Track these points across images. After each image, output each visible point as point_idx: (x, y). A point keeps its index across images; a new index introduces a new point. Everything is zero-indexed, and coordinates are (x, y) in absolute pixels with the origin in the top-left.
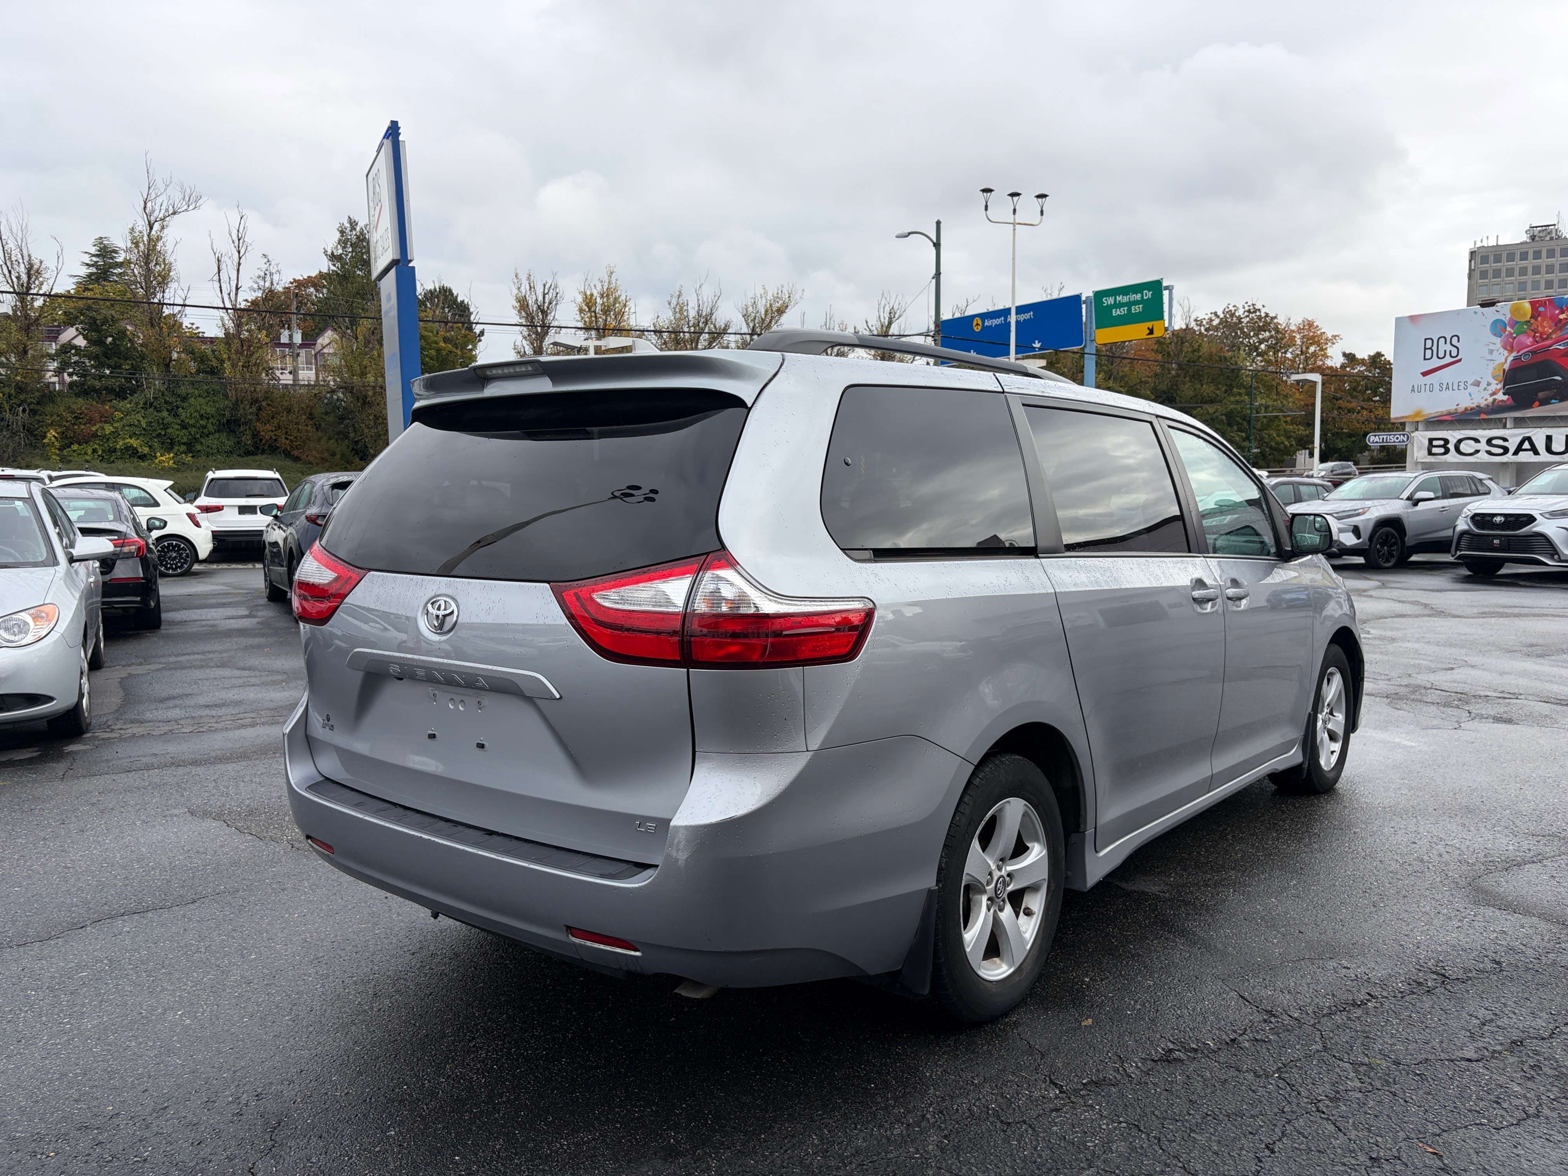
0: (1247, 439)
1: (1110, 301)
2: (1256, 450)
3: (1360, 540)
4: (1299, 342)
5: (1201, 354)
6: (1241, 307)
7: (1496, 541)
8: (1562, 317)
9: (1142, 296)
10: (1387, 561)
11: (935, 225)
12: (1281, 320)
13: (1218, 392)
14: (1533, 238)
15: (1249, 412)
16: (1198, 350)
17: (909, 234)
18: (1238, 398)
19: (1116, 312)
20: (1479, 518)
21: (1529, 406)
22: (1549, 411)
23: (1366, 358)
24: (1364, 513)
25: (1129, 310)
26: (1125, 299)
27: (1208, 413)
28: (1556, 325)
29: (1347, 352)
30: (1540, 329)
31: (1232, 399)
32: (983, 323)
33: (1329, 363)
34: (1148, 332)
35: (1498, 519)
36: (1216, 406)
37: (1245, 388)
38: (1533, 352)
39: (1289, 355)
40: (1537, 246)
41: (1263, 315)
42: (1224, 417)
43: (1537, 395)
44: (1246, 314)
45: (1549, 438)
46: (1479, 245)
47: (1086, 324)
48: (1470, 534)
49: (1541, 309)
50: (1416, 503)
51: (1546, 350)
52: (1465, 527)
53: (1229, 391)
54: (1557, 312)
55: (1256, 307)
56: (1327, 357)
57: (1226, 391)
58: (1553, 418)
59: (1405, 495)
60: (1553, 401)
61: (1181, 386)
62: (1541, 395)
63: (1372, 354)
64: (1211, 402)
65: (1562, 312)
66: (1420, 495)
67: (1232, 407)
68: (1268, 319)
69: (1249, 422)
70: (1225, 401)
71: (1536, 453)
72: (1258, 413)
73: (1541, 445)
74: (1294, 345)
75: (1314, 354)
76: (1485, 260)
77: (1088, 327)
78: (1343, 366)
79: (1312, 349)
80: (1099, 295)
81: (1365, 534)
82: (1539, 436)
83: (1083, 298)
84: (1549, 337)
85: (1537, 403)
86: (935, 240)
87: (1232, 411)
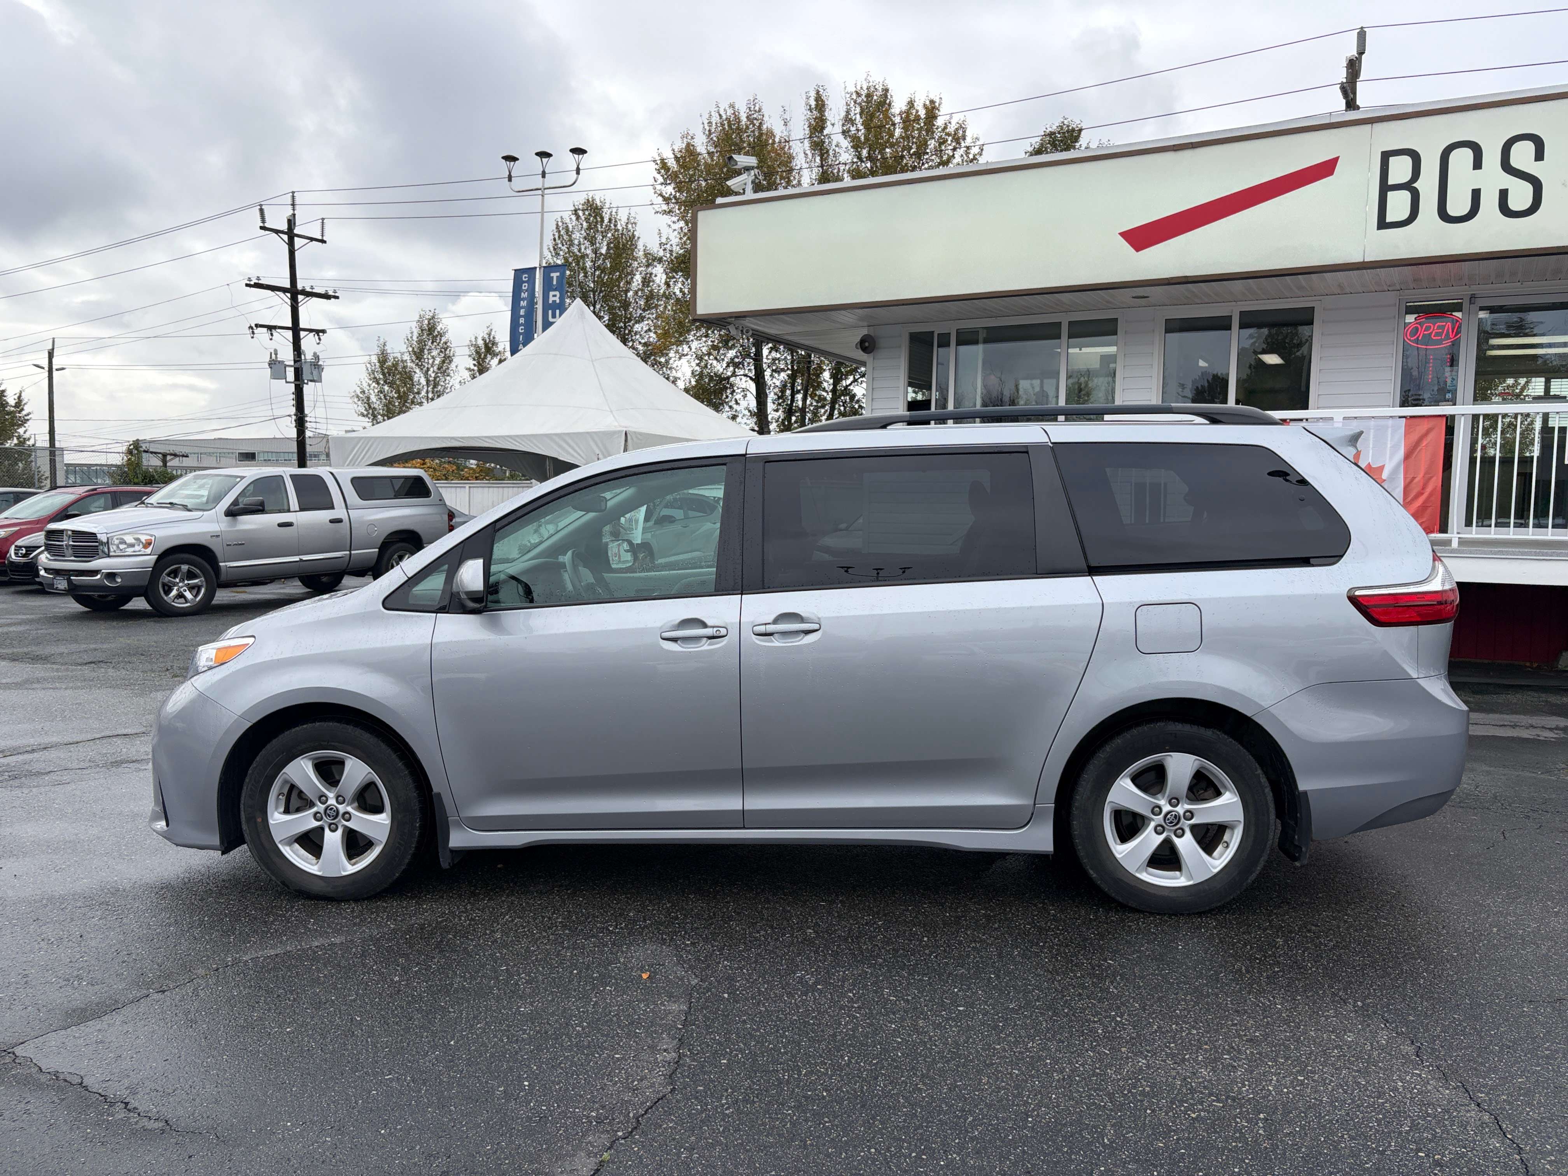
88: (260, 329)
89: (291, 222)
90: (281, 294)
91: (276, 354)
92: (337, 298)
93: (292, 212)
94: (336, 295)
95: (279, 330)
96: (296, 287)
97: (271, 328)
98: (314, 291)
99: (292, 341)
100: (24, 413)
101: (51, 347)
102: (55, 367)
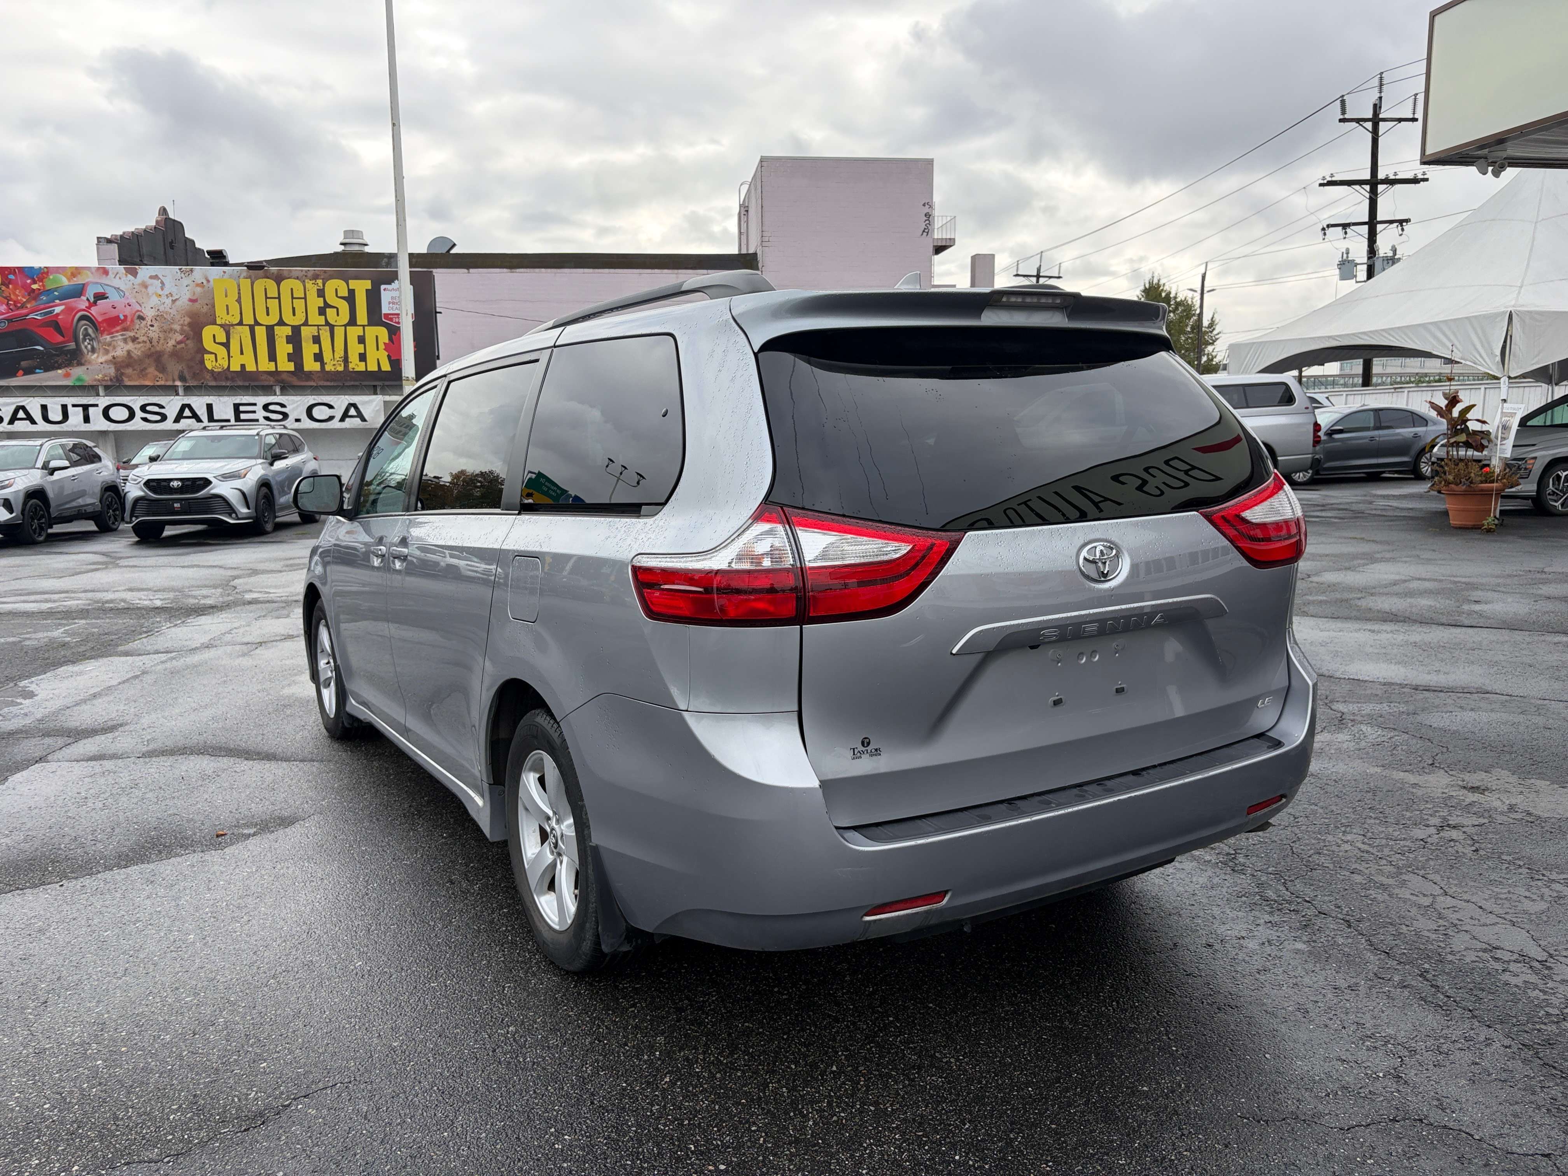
3: (14, 515)
7: (177, 505)
8: (35, 287)
10: (40, 535)
20: (154, 484)
21: (13, 374)
22: (36, 380)
24: (11, 486)
28: (29, 295)
30: (12, 297)
35: (175, 484)
38: (10, 320)
43: (19, 364)
45: (44, 408)
48: (147, 500)
49: (11, 277)
50: (52, 471)
51: (22, 318)
52: (141, 494)
54: (29, 281)
58: (40, 388)
59: (39, 464)
60: (38, 371)
62: (24, 364)
65: (34, 282)
66: (53, 464)
71: (33, 422)
73: (37, 415)
81: (18, 506)
82: (33, 405)
84: (23, 306)
85: (21, 372)
88: (1331, 229)
89: (1377, 108)
90: (1357, 187)
91: (1347, 253)
92: (1427, 180)
93: (1378, 95)
94: (1426, 177)
95: (1352, 227)
96: (1377, 176)
97: (1345, 226)
98: (1397, 177)
99: (1367, 236)
100: (1215, 332)
101: (1203, 271)
102: (1206, 289)
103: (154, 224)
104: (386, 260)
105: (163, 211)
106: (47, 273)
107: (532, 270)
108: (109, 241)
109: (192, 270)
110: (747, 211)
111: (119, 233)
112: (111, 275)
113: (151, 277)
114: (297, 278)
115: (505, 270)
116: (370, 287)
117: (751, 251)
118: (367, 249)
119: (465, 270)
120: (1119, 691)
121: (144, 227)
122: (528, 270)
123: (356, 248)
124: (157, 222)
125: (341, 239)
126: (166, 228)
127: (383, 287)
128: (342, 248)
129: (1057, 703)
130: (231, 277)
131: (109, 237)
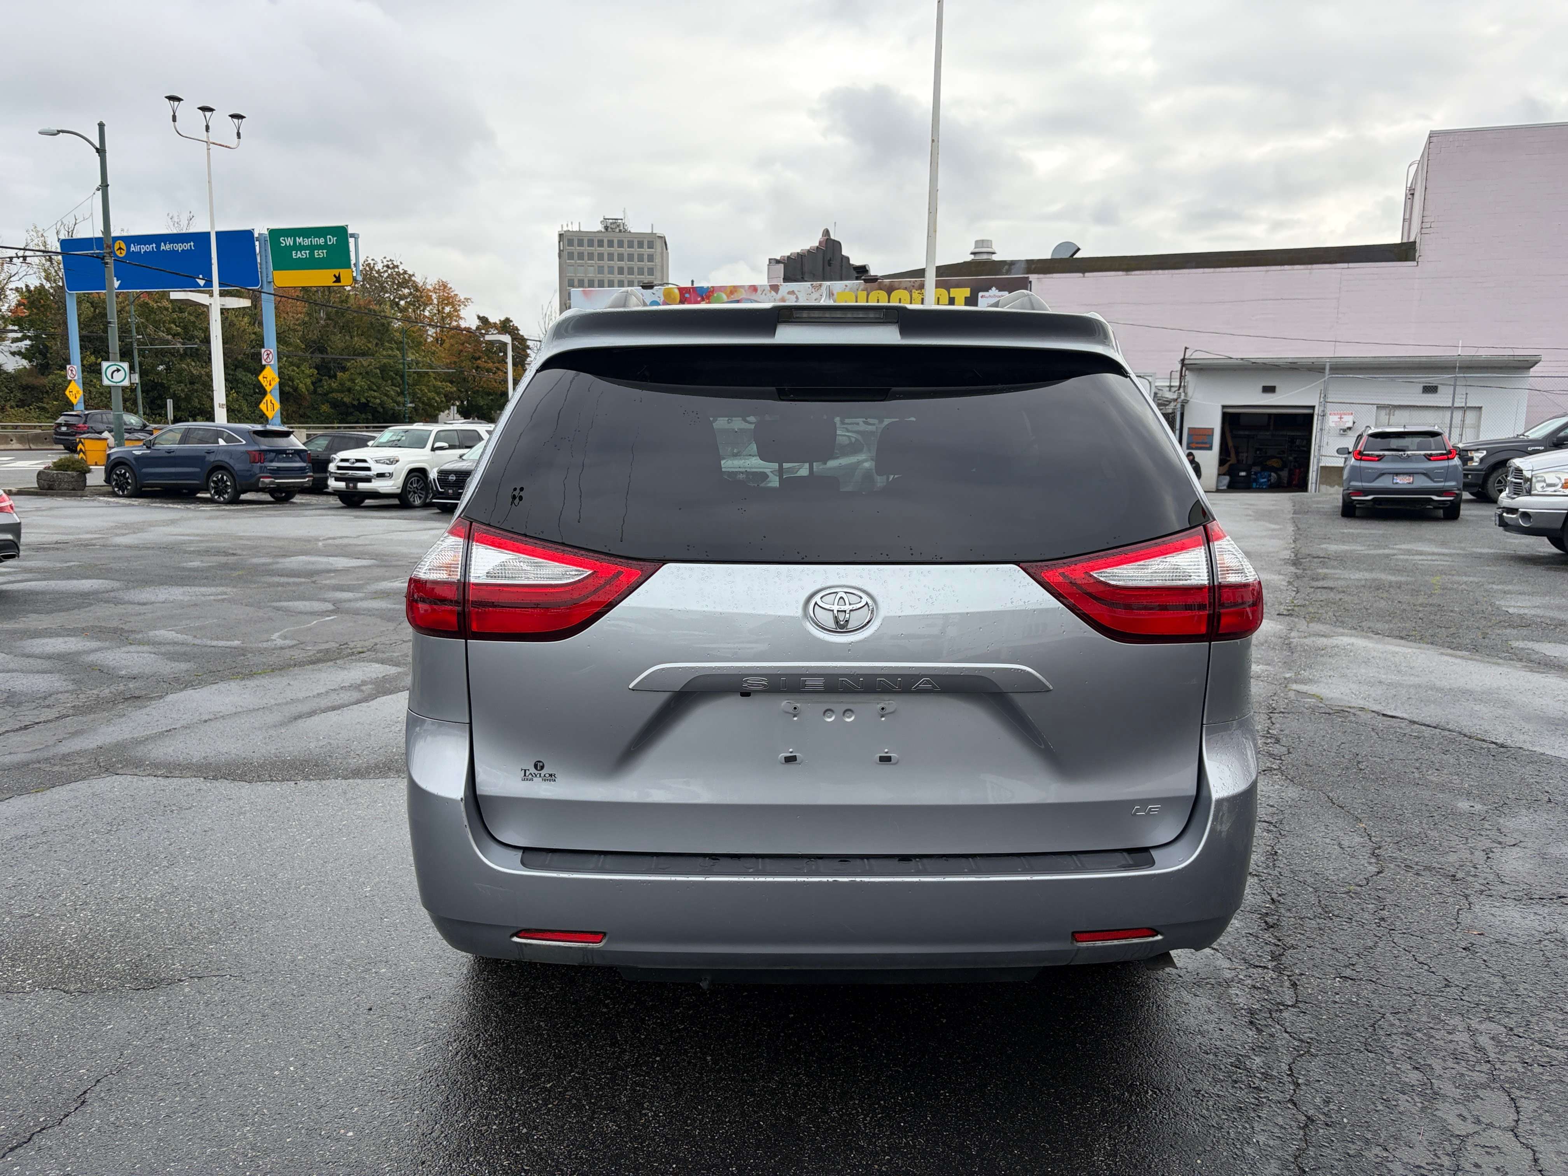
0: (402, 393)
1: (289, 241)
2: (411, 405)
4: (435, 301)
5: (349, 305)
6: (380, 262)
9: (326, 242)
11: (97, 129)
12: (418, 279)
13: (370, 345)
14: (606, 228)
15: (401, 366)
16: (346, 301)
17: (59, 132)
18: (390, 352)
19: (297, 255)
23: (498, 322)
25: (312, 254)
26: (307, 242)
27: (362, 366)
29: (481, 315)
31: (384, 353)
32: (128, 248)
33: (463, 324)
34: (335, 279)
36: (370, 359)
37: (396, 343)
39: (427, 313)
40: (610, 236)
41: (401, 272)
42: (378, 371)
44: (385, 269)
46: (565, 229)
47: (261, 264)
49: (687, 295)
53: (380, 343)
55: (395, 263)
56: (461, 318)
57: (377, 345)
61: (332, 337)
63: (502, 319)
64: (363, 354)
67: (385, 361)
68: (406, 276)
69: (402, 377)
70: (377, 354)
72: (410, 368)
74: (431, 304)
75: (449, 315)
76: (570, 243)
77: (264, 266)
78: (478, 328)
79: (447, 309)
80: (275, 234)
83: (256, 235)
86: (98, 146)
87: (385, 365)
103: (817, 244)
104: (1007, 267)
105: (827, 232)
106: (713, 292)
107: (1148, 272)
108: (778, 262)
109: (821, 285)
110: (1413, 194)
111: (787, 253)
112: (759, 292)
113: (789, 293)
114: (906, 289)
115: (1120, 273)
116: (968, 295)
117: (1412, 240)
118: (995, 258)
119: (1081, 275)
120: (885, 760)
121: (808, 248)
122: (1144, 272)
123: (985, 257)
124: (820, 243)
125: (972, 249)
126: (826, 247)
127: (980, 294)
128: (972, 257)
129: (790, 760)
130: (851, 290)
131: (778, 258)
